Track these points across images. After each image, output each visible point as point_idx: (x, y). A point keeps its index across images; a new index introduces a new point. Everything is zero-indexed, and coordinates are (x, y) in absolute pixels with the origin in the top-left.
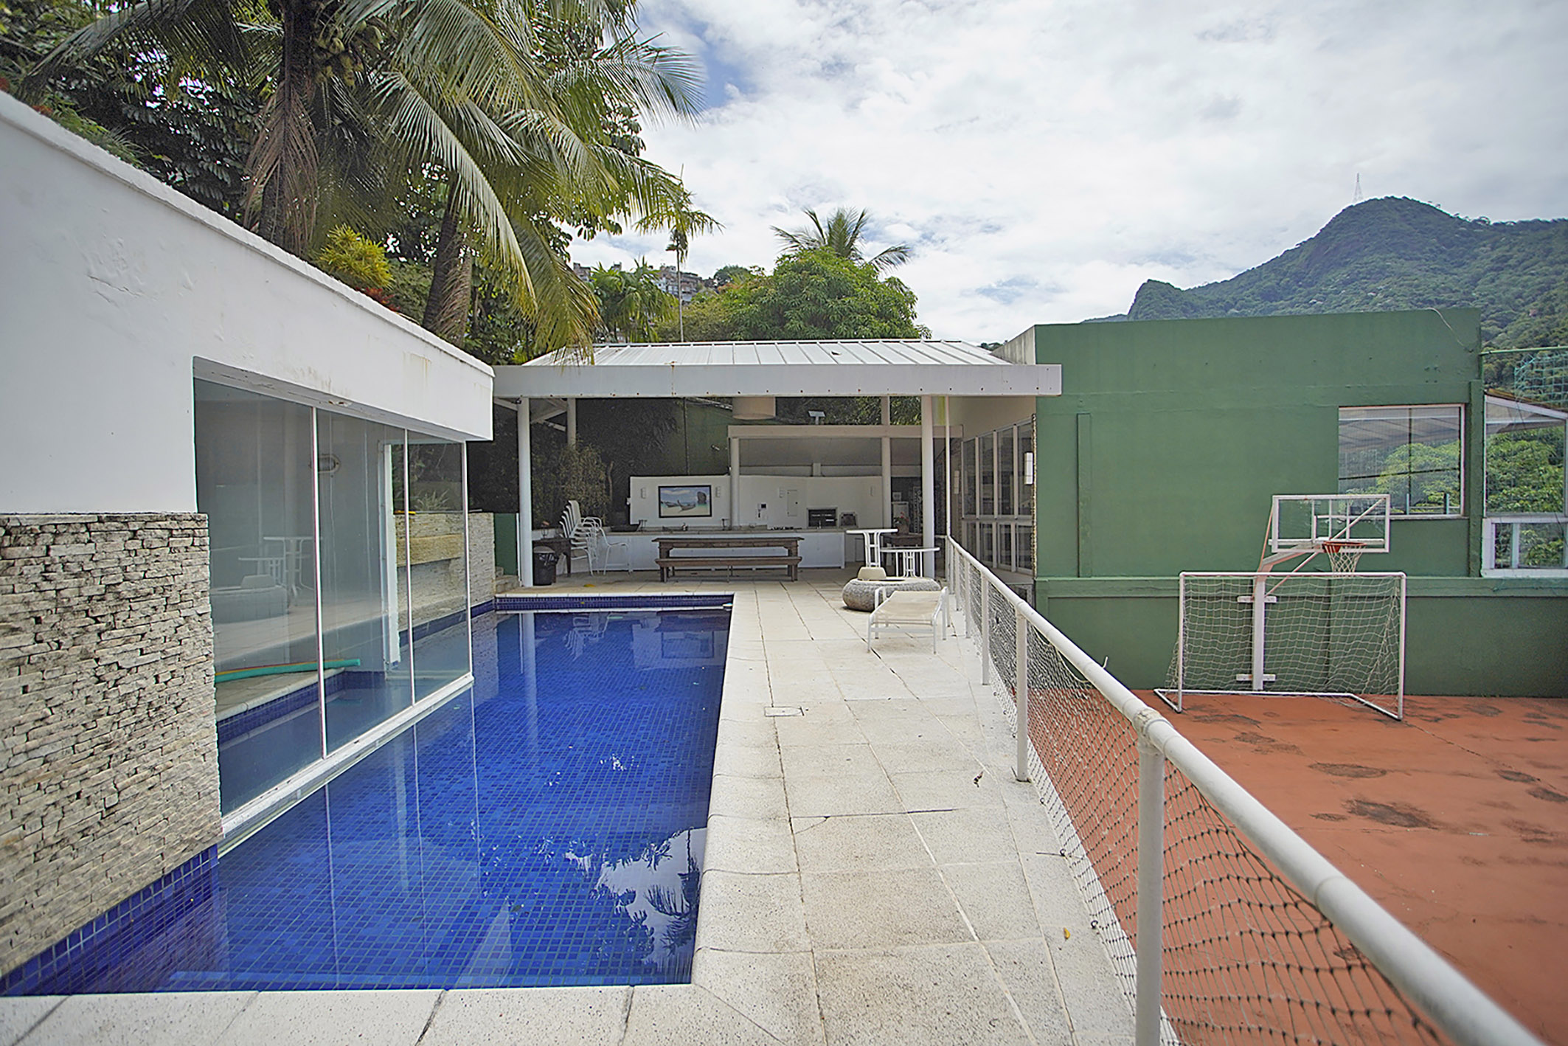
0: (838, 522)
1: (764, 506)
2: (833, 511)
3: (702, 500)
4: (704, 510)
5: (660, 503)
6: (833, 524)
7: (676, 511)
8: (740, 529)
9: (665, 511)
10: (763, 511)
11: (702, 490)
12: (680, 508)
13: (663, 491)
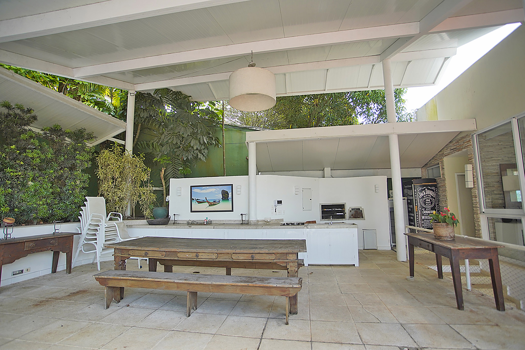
0: (347, 215)
1: (280, 202)
2: (342, 206)
3: (225, 196)
4: (226, 205)
5: (192, 200)
6: (343, 217)
7: (205, 206)
8: (257, 225)
9: (196, 206)
10: (279, 206)
11: (225, 188)
12: (207, 204)
13: (195, 190)
